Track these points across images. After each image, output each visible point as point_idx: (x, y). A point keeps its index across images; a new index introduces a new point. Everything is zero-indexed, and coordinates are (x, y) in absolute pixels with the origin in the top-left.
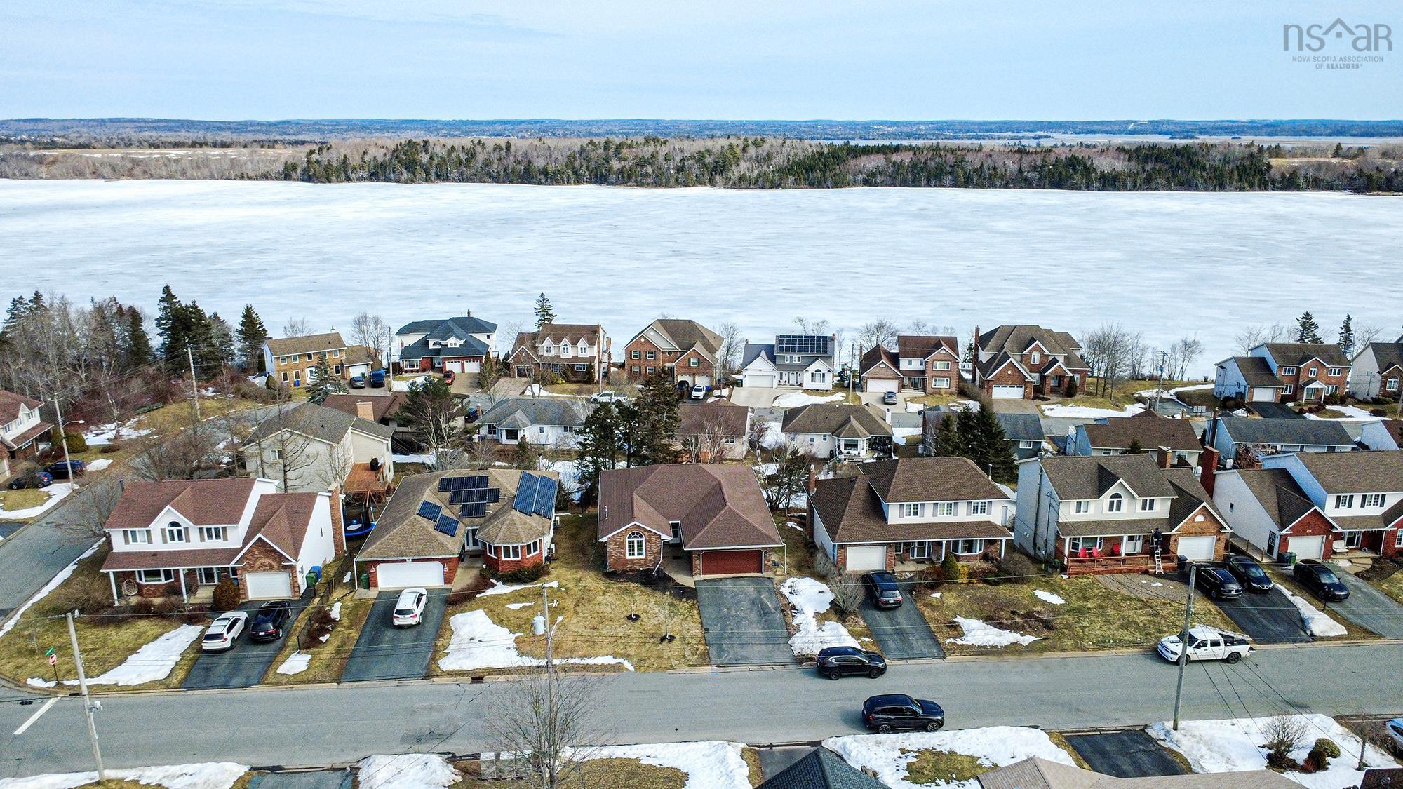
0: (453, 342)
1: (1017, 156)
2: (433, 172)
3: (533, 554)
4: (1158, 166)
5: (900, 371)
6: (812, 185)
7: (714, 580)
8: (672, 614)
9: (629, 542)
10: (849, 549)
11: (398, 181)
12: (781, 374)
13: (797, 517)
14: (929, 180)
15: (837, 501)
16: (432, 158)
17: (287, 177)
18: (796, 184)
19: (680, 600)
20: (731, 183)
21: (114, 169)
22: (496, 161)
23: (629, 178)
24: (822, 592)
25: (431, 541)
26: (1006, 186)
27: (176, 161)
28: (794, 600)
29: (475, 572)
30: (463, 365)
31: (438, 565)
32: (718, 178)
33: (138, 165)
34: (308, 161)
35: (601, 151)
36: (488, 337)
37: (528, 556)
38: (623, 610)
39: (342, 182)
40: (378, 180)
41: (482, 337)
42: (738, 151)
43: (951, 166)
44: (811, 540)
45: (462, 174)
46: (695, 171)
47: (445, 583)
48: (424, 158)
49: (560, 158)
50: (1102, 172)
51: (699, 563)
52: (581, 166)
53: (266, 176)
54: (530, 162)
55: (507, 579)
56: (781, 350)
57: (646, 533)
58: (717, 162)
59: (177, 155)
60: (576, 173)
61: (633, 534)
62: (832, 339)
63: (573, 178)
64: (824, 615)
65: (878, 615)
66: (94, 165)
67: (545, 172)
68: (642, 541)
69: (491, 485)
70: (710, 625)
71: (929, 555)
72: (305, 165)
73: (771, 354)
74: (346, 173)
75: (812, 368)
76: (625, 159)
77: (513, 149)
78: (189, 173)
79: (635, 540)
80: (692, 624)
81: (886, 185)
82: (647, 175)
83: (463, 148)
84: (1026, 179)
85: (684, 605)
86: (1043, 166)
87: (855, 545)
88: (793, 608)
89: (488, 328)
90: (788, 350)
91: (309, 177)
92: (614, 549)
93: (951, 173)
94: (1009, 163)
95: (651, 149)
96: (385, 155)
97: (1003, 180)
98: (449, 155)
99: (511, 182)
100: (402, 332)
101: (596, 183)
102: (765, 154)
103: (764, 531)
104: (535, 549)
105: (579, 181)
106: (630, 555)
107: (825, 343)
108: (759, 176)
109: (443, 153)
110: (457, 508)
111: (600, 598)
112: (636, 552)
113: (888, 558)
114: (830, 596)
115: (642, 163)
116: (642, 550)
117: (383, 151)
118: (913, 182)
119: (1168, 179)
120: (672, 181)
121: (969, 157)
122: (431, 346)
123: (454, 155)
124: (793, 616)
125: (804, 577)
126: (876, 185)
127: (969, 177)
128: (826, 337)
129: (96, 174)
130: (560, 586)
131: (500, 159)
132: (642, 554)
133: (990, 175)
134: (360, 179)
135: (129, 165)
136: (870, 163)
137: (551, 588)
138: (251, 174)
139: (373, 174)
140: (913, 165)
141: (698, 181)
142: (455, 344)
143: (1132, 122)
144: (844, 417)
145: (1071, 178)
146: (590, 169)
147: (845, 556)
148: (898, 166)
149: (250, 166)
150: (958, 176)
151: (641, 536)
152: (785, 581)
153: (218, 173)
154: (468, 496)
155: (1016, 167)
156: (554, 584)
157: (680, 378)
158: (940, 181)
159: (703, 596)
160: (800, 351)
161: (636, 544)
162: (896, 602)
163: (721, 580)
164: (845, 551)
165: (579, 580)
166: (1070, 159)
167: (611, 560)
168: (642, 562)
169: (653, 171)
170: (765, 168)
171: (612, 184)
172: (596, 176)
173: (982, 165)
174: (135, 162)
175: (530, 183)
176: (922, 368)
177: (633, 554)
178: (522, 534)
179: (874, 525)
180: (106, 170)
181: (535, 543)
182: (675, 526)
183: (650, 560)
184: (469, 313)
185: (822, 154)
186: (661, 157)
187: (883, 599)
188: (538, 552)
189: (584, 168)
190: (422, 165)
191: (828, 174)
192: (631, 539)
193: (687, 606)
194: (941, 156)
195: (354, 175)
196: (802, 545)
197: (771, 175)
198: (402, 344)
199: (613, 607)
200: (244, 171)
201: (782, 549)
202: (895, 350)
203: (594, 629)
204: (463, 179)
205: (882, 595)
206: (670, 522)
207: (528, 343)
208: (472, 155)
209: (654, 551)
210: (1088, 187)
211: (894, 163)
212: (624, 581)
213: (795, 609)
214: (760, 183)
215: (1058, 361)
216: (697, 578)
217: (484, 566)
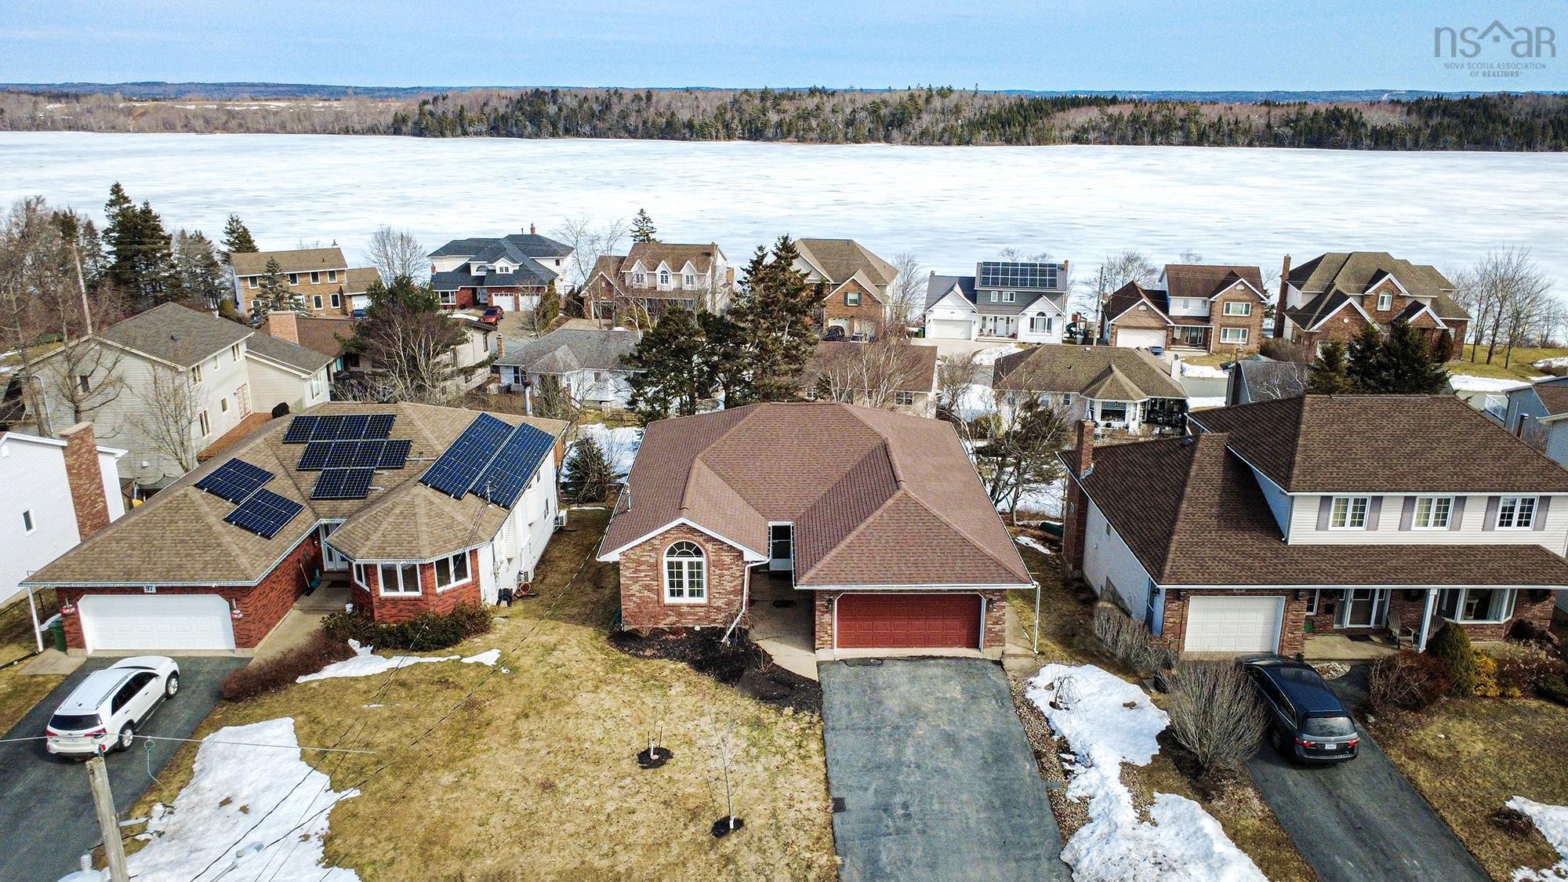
0: (503, 266)
1: (1265, 109)
2: (561, 125)
3: (454, 584)
4: (1446, 120)
5: (1170, 318)
6: (1009, 142)
7: (865, 662)
8: (754, 751)
9: (670, 565)
10: (1194, 603)
11: (521, 136)
12: (984, 318)
13: (1035, 528)
14: (1153, 136)
15: (1151, 488)
16: (560, 109)
17: (397, 132)
18: (990, 141)
19: (779, 711)
20: (910, 138)
21: (207, 122)
22: (634, 113)
23: (789, 132)
24: (1131, 705)
25: (205, 547)
26: (1250, 145)
27: (275, 113)
28: (1065, 724)
29: (315, 622)
30: (517, 298)
31: (219, 603)
32: (895, 133)
33: (234, 118)
34: (422, 113)
35: (757, 102)
36: (558, 263)
37: (439, 590)
38: (633, 733)
39: (458, 136)
40: (499, 135)
41: (549, 263)
42: (921, 102)
43: (1181, 120)
44: (1076, 574)
45: (594, 128)
46: (868, 125)
47: (238, 645)
48: (552, 109)
49: (709, 109)
50: (1374, 128)
51: (829, 621)
52: (733, 118)
53: (373, 130)
54: (673, 114)
55: (384, 642)
56: (985, 282)
57: (709, 546)
58: (894, 115)
59: (278, 107)
60: (727, 126)
61: (679, 545)
62: (1063, 268)
63: (722, 132)
64: (1148, 771)
65: (1291, 777)
66: (186, 117)
67: (690, 125)
68: (699, 565)
69: (396, 434)
70: (850, 788)
71: (1378, 620)
72: (417, 117)
73: (968, 287)
74: (462, 127)
75: (1032, 311)
76: (785, 112)
77: (654, 98)
78: (289, 126)
79: (685, 560)
80: (804, 783)
81: (1100, 143)
82: (811, 129)
83: (597, 98)
84: (1276, 135)
85: (786, 724)
86: (1296, 121)
87: (1210, 593)
88: (1064, 747)
89: (556, 251)
90: (995, 283)
91: (420, 131)
92: (636, 580)
93: (1181, 128)
94: (1254, 117)
95: (816, 100)
96: (507, 106)
97: (1246, 136)
98: (581, 106)
99: (651, 137)
100: (437, 254)
101: (749, 139)
102: (952, 105)
103: (988, 551)
104: (461, 572)
105: (729, 137)
106: (672, 594)
107: (1053, 273)
108: (944, 129)
109: (574, 104)
110: (311, 478)
111: (584, 699)
112: (686, 588)
113: (1288, 626)
114: (1160, 721)
115: (805, 116)
116: (699, 584)
117: (505, 102)
118: (1134, 138)
119: (1460, 136)
120: (841, 136)
121: (1204, 110)
122: (474, 272)
123: (585, 106)
124: (1067, 773)
125: (1082, 663)
126: (1088, 142)
127: (1204, 133)
128: (1054, 265)
129: (188, 128)
130: (501, 662)
131: (638, 111)
132: (700, 594)
133: (1231, 130)
134: (478, 134)
135: (224, 118)
136: (1081, 117)
137: (479, 665)
138: (357, 127)
139: (493, 128)
140: (1134, 120)
141: (872, 137)
142: (507, 269)
143: (1386, 91)
144: (1103, 366)
145: (1334, 134)
146: (744, 122)
147: (1183, 619)
148: (1116, 121)
149: (356, 118)
150: (1190, 132)
151: (698, 553)
152: (1035, 672)
153: (321, 126)
154: (342, 454)
155: (1263, 121)
156: (490, 658)
157: (831, 323)
158: (1167, 138)
159: (835, 700)
160: (1014, 283)
161: (685, 570)
162: (1343, 748)
163: (880, 661)
164: (1185, 606)
165: (551, 649)
166: (1333, 112)
167: (628, 606)
168: (701, 612)
169: (818, 125)
170: (952, 122)
171: (769, 140)
172: (750, 131)
173: (1220, 119)
174: (231, 114)
175: (672, 139)
176: (1204, 313)
177: (680, 593)
178: (425, 538)
179: (1251, 542)
180: (199, 123)
181: (460, 560)
182: (780, 533)
183: (718, 609)
184: (533, 229)
185: (1022, 105)
186: (828, 108)
187: (1307, 738)
188: (468, 580)
189: (736, 121)
190: (548, 116)
191: (1028, 128)
192: (675, 559)
193: (795, 728)
194: (1169, 109)
195: (471, 129)
196: (1059, 585)
197: (960, 130)
198: (433, 268)
199: (610, 724)
200: (350, 124)
201: (1027, 596)
202: (1163, 286)
203: (547, 786)
204: (595, 134)
205: (1304, 728)
206: (771, 524)
207: (613, 267)
208: (607, 106)
209: (729, 586)
210: (1356, 146)
211: (1110, 117)
212: (654, 656)
213: (1067, 750)
214: (946, 138)
215: (1423, 306)
216: (824, 654)
217: (349, 607)
